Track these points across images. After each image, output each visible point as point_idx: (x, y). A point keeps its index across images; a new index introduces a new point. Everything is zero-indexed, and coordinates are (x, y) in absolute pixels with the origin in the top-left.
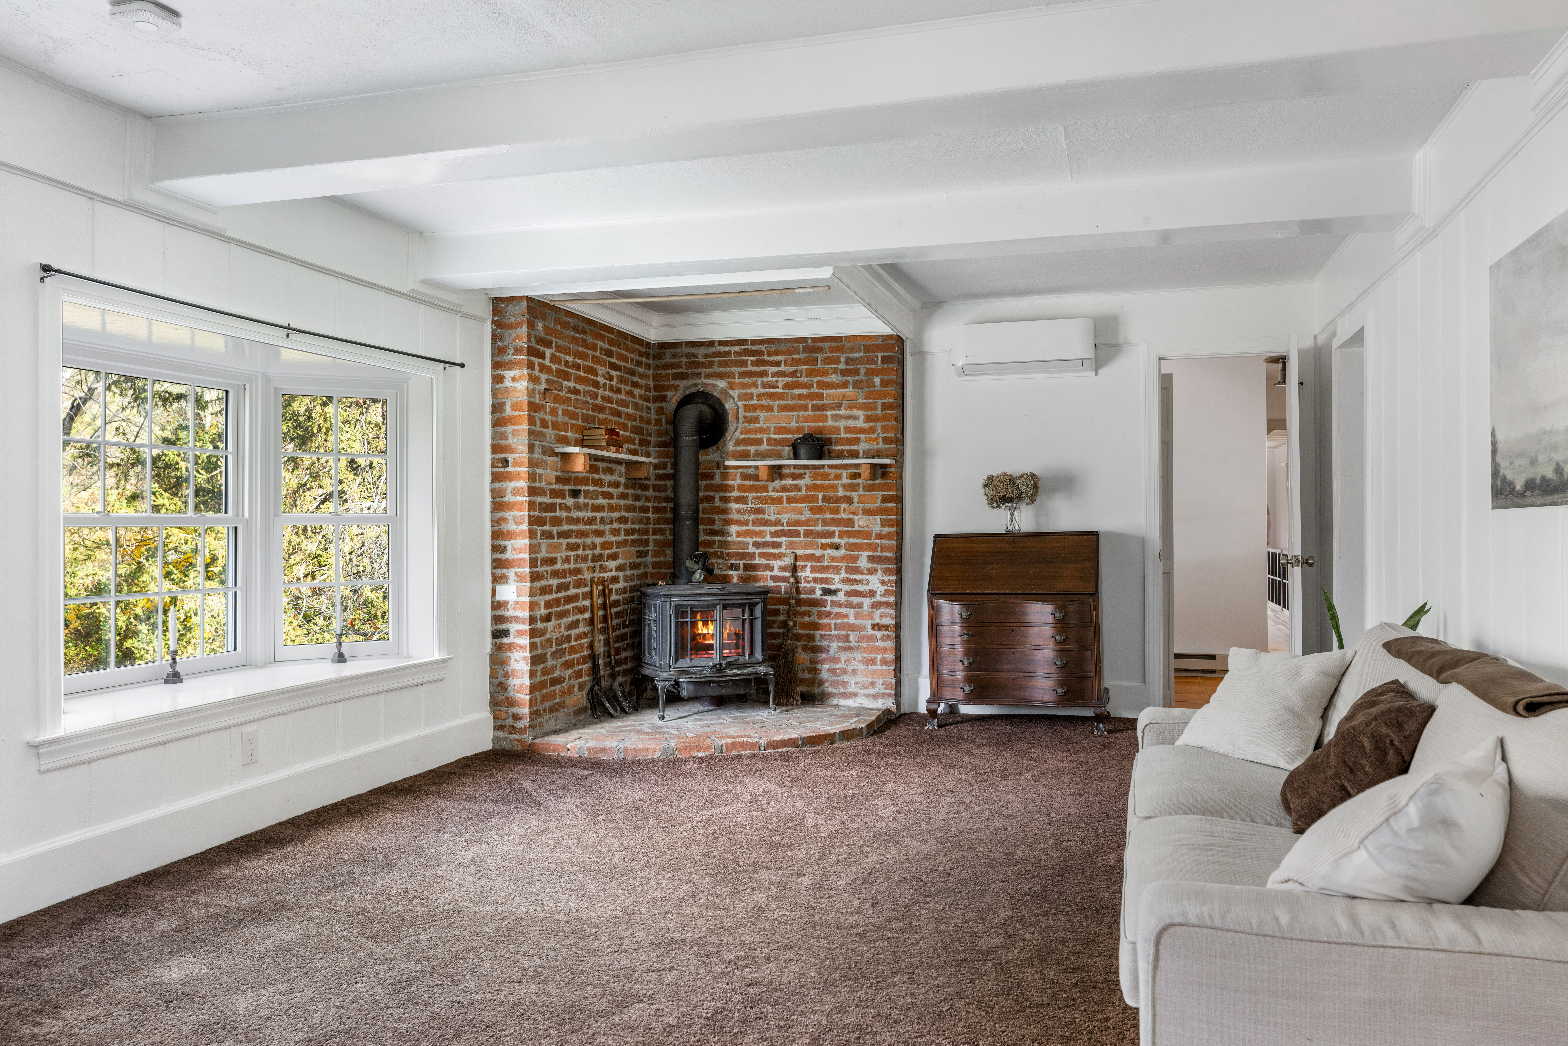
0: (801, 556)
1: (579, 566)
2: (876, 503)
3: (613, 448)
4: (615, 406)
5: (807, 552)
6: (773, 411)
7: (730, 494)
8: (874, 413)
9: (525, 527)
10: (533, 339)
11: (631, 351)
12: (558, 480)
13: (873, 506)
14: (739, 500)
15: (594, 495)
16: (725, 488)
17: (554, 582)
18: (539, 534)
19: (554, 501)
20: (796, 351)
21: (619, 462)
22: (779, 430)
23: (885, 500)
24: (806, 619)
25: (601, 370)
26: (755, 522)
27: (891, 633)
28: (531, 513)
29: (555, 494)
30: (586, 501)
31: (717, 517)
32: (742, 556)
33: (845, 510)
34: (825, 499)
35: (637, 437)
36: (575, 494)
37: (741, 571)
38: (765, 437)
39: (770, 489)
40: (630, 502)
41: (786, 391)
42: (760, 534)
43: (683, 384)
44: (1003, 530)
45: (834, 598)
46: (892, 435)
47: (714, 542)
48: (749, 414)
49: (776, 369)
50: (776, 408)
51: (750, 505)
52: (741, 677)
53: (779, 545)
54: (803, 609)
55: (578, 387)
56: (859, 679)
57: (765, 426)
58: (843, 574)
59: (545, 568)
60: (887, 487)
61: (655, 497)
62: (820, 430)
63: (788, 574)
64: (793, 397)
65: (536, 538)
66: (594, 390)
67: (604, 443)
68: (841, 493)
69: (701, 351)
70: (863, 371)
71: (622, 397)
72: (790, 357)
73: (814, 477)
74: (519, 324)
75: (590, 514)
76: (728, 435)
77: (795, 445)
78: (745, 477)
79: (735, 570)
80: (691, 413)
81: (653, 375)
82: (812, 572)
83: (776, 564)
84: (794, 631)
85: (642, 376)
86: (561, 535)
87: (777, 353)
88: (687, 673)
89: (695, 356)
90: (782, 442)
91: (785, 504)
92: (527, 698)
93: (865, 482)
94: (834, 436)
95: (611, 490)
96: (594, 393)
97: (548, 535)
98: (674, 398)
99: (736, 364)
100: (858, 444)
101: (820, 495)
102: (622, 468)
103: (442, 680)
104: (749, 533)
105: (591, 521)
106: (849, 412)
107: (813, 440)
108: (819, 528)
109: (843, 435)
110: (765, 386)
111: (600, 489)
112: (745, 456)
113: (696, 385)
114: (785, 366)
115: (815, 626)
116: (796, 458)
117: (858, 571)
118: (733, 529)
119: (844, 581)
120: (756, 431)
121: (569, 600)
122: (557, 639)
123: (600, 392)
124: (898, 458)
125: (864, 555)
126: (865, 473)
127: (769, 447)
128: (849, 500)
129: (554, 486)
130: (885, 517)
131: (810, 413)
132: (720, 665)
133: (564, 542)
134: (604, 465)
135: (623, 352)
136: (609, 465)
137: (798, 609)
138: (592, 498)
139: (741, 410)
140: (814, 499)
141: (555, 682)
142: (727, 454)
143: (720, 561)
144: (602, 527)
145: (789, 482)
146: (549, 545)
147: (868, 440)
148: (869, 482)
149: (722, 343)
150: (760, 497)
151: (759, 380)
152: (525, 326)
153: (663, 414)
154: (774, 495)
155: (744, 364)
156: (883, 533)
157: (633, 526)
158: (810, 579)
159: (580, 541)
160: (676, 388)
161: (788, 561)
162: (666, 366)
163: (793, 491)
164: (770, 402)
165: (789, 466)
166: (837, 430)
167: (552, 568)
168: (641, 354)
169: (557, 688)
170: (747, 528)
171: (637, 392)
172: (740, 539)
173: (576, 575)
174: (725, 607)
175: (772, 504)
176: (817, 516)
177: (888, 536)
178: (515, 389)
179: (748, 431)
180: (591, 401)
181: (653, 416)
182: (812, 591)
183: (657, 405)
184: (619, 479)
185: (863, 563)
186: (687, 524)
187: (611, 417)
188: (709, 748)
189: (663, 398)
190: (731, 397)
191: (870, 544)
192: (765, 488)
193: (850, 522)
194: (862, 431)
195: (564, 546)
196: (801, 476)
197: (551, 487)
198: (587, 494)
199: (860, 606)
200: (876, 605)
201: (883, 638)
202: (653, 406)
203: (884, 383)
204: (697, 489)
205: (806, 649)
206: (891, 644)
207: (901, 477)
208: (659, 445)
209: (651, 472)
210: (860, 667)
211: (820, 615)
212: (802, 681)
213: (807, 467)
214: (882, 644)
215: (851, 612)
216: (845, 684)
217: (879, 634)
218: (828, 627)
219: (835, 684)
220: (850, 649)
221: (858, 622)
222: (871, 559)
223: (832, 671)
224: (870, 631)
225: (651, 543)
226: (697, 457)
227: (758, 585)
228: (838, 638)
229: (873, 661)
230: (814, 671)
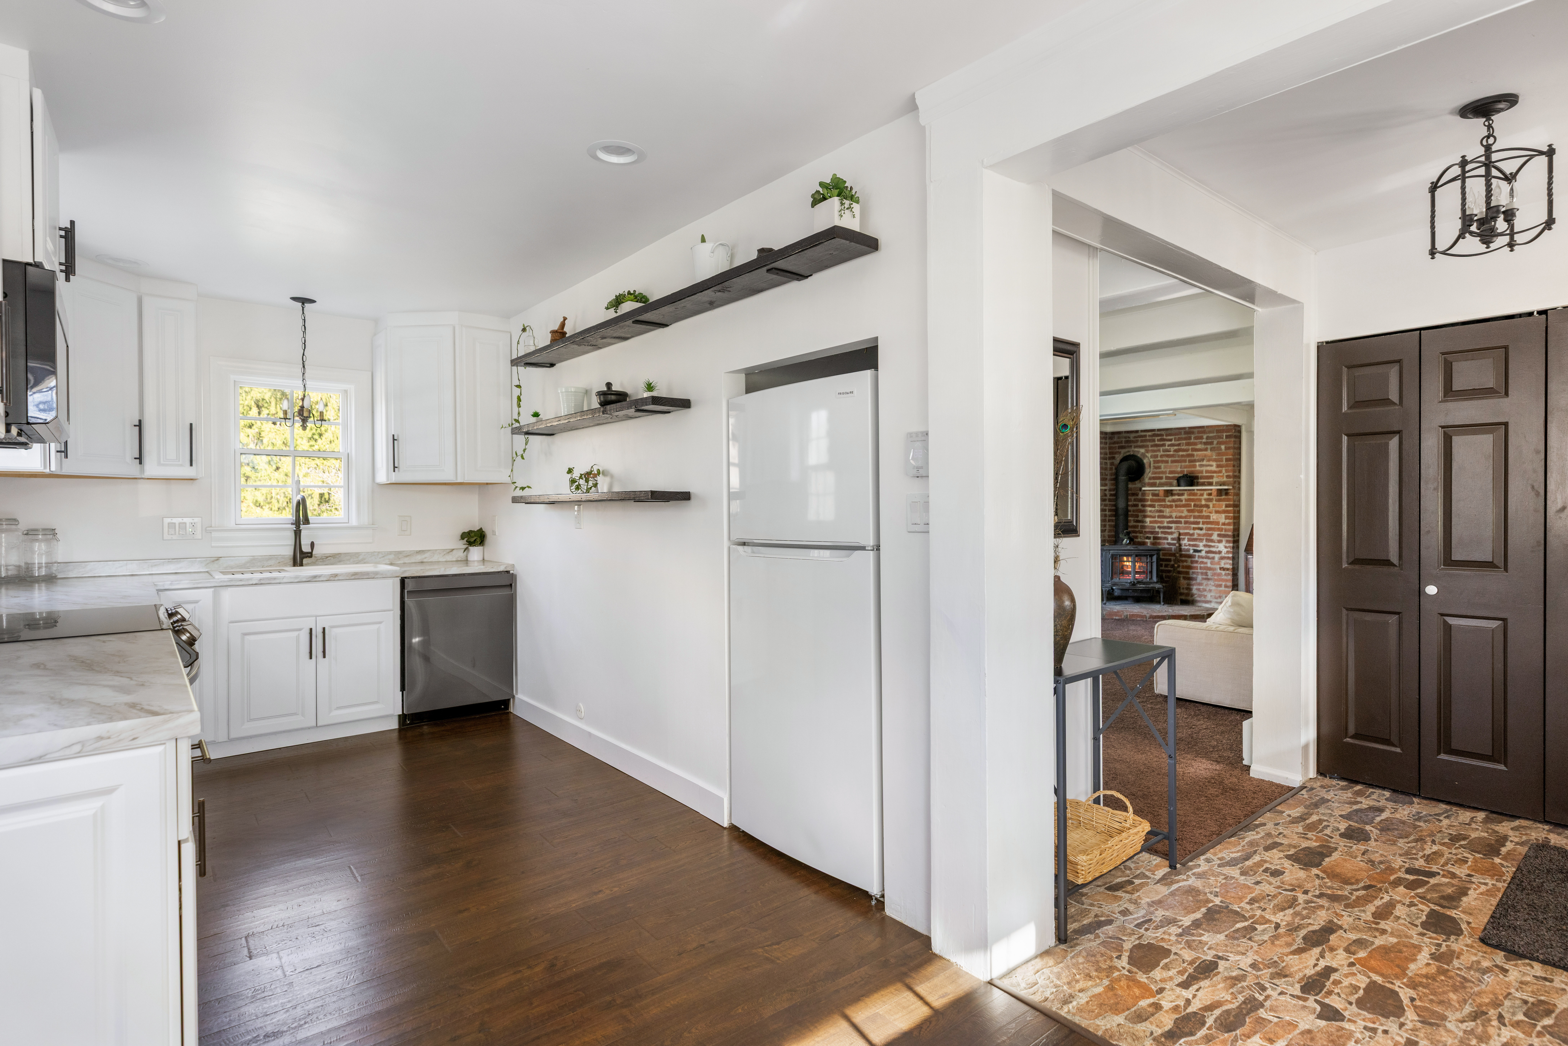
0: (1183, 533)
2: (1224, 508)
5: (1186, 531)
6: (1168, 463)
7: (1146, 503)
8: (1222, 463)
13: (1221, 509)
14: (1150, 506)
16: (1143, 500)
20: (1180, 433)
22: (1171, 472)
23: (1227, 506)
24: (1185, 564)
26: (1159, 517)
27: (1230, 572)
31: (1140, 514)
32: (1152, 533)
33: (1205, 511)
34: (1195, 505)
37: (1152, 540)
38: (1164, 476)
39: (1167, 501)
41: (1175, 453)
42: (1162, 522)
43: (1123, 451)
45: (1200, 554)
46: (1233, 474)
47: (1138, 525)
48: (1156, 465)
49: (1170, 443)
50: (1170, 462)
51: (1156, 508)
52: (1146, 589)
53: (1171, 528)
54: (1183, 559)
56: (1212, 594)
57: (1164, 470)
58: (1204, 542)
60: (1229, 500)
62: (1192, 472)
63: (1175, 542)
64: (1179, 456)
68: (1203, 502)
69: (1132, 435)
70: (1215, 442)
72: (1177, 437)
73: (1189, 495)
76: (1145, 475)
77: (1179, 480)
78: (1154, 495)
79: (1149, 539)
80: (1125, 465)
81: (1109, 447)
82: (1188, 541)
83: (1170, 537)
84: (1178, 569)
87: (1170, 435)
88: (1117, 585)
89: (1129, 438)
90: (1173, 478)
91: (1174, 508)
93: (1216, 497)
94: (1200, 475)
98: (1118, 457)
99: (1150, 441)
100: (1212, 479)
101: (1193, 504)
104: (1156, 522)
106: (1208, 463)
107: (1189, 477)
108: (1192, 520)
109: (1204, 474)
110: (1164, 451)
112: (1153, 485)
113: (1129, 452)
114: (1174, 441)
115: (1190, 567)
116: (1179, 485)
117: (1212, 541)
118: (1148, 520)
119: (1205, 546)
120: (1159, 473)
124: (1236, 485)
125: (1216, 533)
126: (1215, 493)
127: (1166, 481)
128: (1207, 506)
130: (1227, 514)
131: (1187, 463)
132: (1134, 582)
137: (1181, 559)
139: (1152, 463)
140: (1189, 506)
142: (1145, 484)
143: (1142, 535)
145: (1176, 497)
147: (1218, 477)
148: (1218, 497)
149: (1142, 431)
150: (1161, 505)
151: (1161, 448)
153: (1114, 465)
154: (1169, 503)
155: (1154, 441)
156: (1226, 522)
158: (1187, 544)
160: (1120, 453)
161: (1176, 535)
162: (1114, 443)
163: (1178, 502)
164: (1167, 459)
165: (1176, 490)
166: (1202, 472)
170: (1155, 519)
172: (1151, 525)
174: (1137, 556)
175: (1168, 508)
176: (1191, 514)
177: (1229, 524)
179: (1155, 473)
181: (1109, 466)
182: (1188, 550)
183: (1111, 461)
185: (1215, 537)
186: (1122, 517)
188: (1121, 616)
189: (1114, 458)
190: (1147, 456)
191: (1220, 528)
192: (1164, 501)
193: (1208, 517)
194: (1215, 472)
196: (1183, 495)
199: (1213, 558)
200: (1222, 558)
201: (1225, 575)
202: (1108, 461)
203: (1226, 448)
204: (1127, 500)
205: (1185, 578)
206: (1230, 577)
207: (1238, 494)
208: (1111, 480)
209: (1107, 492)
210: (1214, 588)
211: (1192, 562)
212: (1182, 594)
213: (1186, 490)
214: (1225, 577)
215: (1209, 561)
216: (1205, 596)
217: (1223, 572)
218: (1196, 568)
219: (1200, 596)
220: (1208, 579)
221: (1212, 566)
222: (1219, 535)
223: (1199, 590)
224: (1219, 571)
225: (1107, 526)
226: (1127, 485)
227: (1160, 547)
228: (1202, 573)
229: (1220, 586)
230: (1189, 589)
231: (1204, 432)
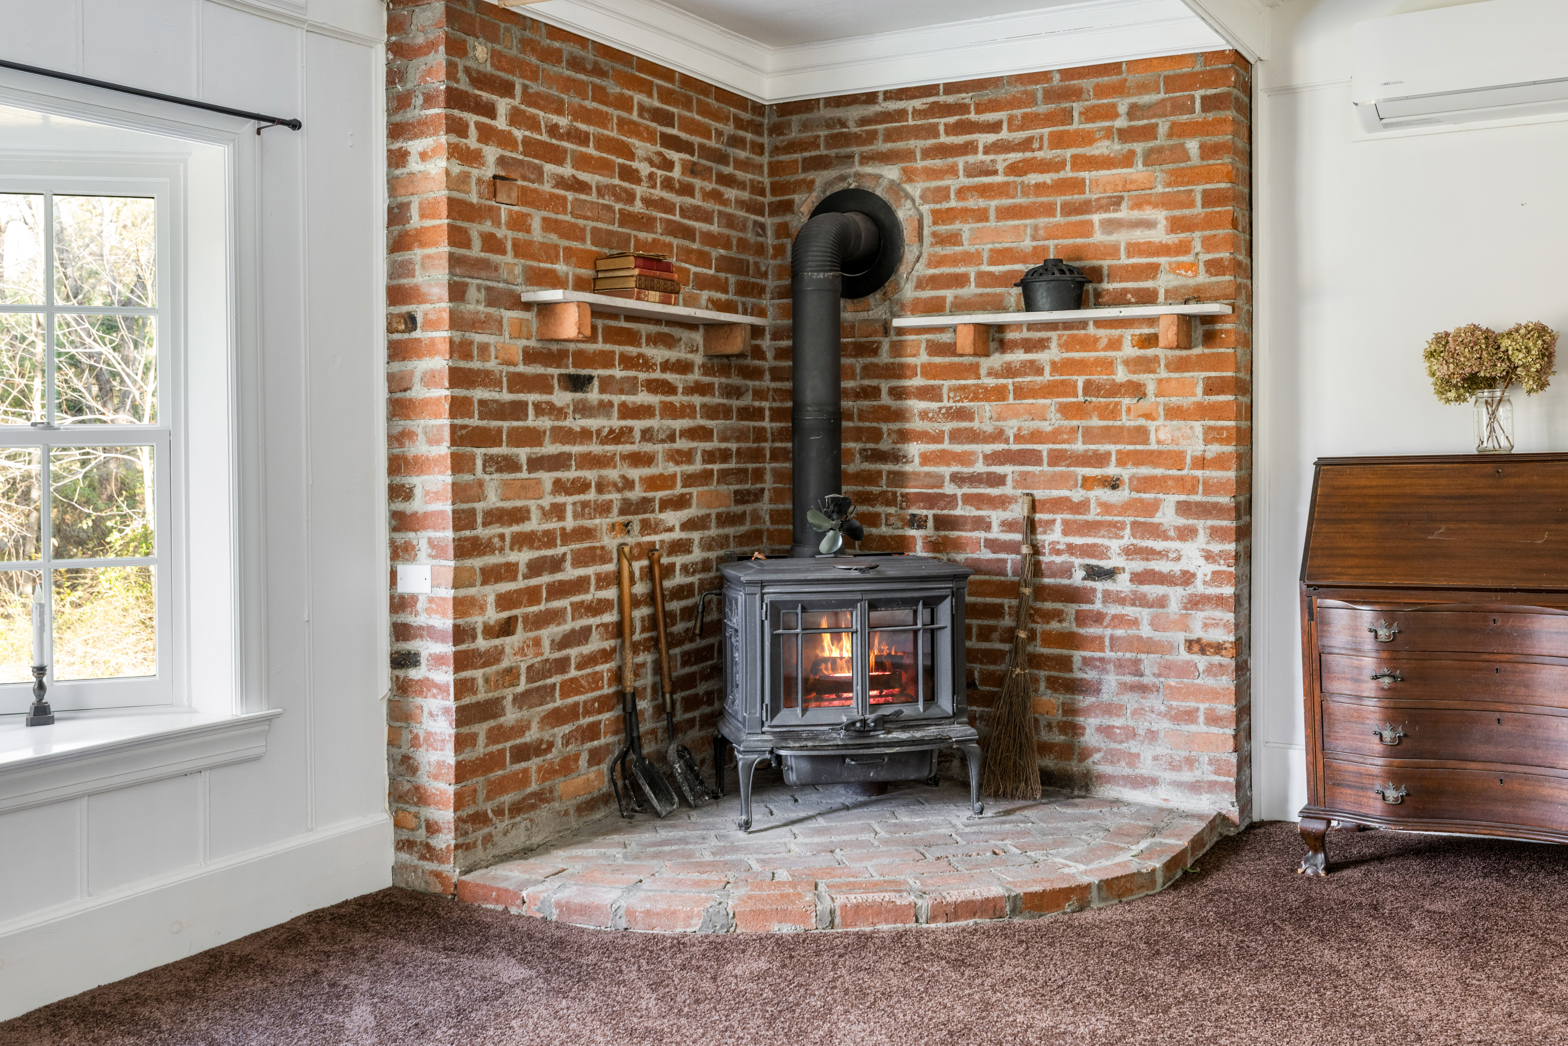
0: (1044, 502)
1: (588, 523)
2: (1194, 394)
3: (654, 295)
4: (677, 218)
5: (1056, 493)
6: (987, 219)
7: (907, 383)
8: (1187, 212)
9: (444, 449)
10: (461, 75)
11: (716, 116)
12: (530, 356)
13: (1186, 402)
14: (924, 393)
15: (626, 386)
16: (897, 371)
17: (523, 557)
18: (479, 463)
19: (521, 397)
20: (1031, 99)
21: (690, 324)
22: (999, 256)
23: (1211, 388)
24: (1054, 625)
25: (642, 147)
26: (956, 436)
27: (1229, 661)
28: (459, 422)
29: (518, 382)
30: (606, 397)
31: (884, 427)
32: (931, 501)
33: (1129, 410)
34: (1089, 387)
35: (732, 279)
36: (577, 383)
37: (930, 531)
38: (972, 271)
39: (983, 371)
40: (716, 400)
41: (1011, 179)
42: (964, 459)
43: (821, 177)
44: (1471, 449)
45: (1109, 585)
46: (1225, 255)
47: (879, 473)
48: (942, 228)
49: (991, 138)
50: (992, 214)
51: (946, 403)
52: (905, 749)
53: (1000, 480)
54: (1049, 605)
55: (583, 176)
56: (1162, 750)
57: (972, 249)
58: (1127, 539)
59: (495, 530)
60: (1217, 362)
61: (775, 390)
62: (1078, 253)
63: (1018, 537)
64: (1026, 190)
65: (472, 471)
66: (625, 184)
67: (632, 283)
68: (1121, 375)
69: (854, 113)
70: (1163, 126)
71: (697, 201)
72: (1018, 112)
73: (1067, 346)
74: (431, 46)
75: (616, 423)
76: (903, 270)
77: (1026, 284)
78: (936, 349)
79: (920, 527)
80: (829, 230)
81: (770, 163)
82: (1065, 533)
83: (996, 516)
84: (1030, 649)
85: (742, 165)
86: (535, 464)
87: (994, 106)
88: (797, 737)
89: (843, 124)
90: (1004, 279)
91: (1011, 400)
92: (451, 790)
93: (1170, 353)
94: (1106, 263)
95: (669, 377)
96: (625, 190)
97: (509, 465)
98: (805, 204)
99: (917, 132)
100: (1154, 278)
101: (1080, 381)
102: (698, 337)
103: (256, 759)
104: (943, 458)
105: (619, 436)
106: (1136, 214)
107: (1062, 272)
108: (1079, 446)
109: (1124, 260)
110: (972, 171)
111: (642, 376)
112: (935, 307)
113: (843, 178)
114: (1010, 130)
115: (1071, 640)
116: (1030, 307)
117: (1157, 532)
118: (914, 449)
119: (1130, 552)
120: (954, 260)
121: (559, 590)
122: (530, 668)
123: (640, 190)
124: (1240, 302)
125: (1170, 501)
126: (1168, 333)
127: (980, 290)
128: (1137, 390)
129: (521, 368)
130: (1212, 423)
131: (1059, 219)
132: (864, 722)
133: (547, 478)
134: (653, 329)
135: (698, 117)
136: (665, 329)
137: (1039, 605)
138: (621, 392)
139: (927, 220)
140: (1067, 388)
141: (522, 753)
142: (903, 307)
143: (892, 510)
144: (648, 447)
145: (1018, 357)
146: (505, 484)
147: (1175, 269)
148: (1178, 352)
149: (889, 95)
150: (963, 388)
151: (960, 162)
152: (442, 49)
153: (788, 235)
154: (991, 382)
155: (933, 131)
156: (1209, 455)
157: (724, 445)
158: (1062, 547)
159: (591, 475)
160: (809, 185)
161: (1018, 511)
162: (791, 147)
163: (1026, 374)
164: (982, 203)
165: (1018, 326)
166: (1113, 251)
167: (516, 528)
168: (739, 124)
169: (533, 764)
170: (940, 447)
171: (731, 193)
172: (927, 469)
173: (582, 540)
174: (873, 606)
175: (987, 400)
176: (1075, 423)
177: (1219, 462)
178: (426, 176)
179: (940, 261)
180: (618, 206)
181: (770, 240)
183: (778, 220)
184: (690, 356)
185: (1168, 516)
186: (815, 441)
187: (668, 239)
188: (808, 914)
189: (787, 207)
190: (907, 196)
191: (1182, 479)
192: (974, 370)
193: (1141, 434)
194: (1164, 250)
195: (548, 486)
196: (1041, 345)
197: (512, 369)
198: (606, 385)
199: (1162, 602)
200: (1195, 603)
201: (1210, 670)
202: (769, 221)
203: (1207, 151)
204: (837, 373)
205: (1053, 684)
206: (1227, 682)
207: (1247, 342)
208: (781, 294)
209: (766, 343)
210: (1163, 725)
211: (1081, 619)
212: (1045, 748)
213: (1052, 326)
214: (1209, 682)
215: (1144, 614)
216: (1133, 758)
217: (1201, 661)
218: (1097, 642)
219: (1113, 757)
220: (1143, 689)
221: (1158, 636)
222: (1184, 508)
223: (1106, 731)
224: (1184, 655)
225: (768, 477)
226: (836, 312)
227: (960, 557)
228: (1120, 665)
229: (1189, 716)
230: (1072, 729)
231: (1120, 90)
